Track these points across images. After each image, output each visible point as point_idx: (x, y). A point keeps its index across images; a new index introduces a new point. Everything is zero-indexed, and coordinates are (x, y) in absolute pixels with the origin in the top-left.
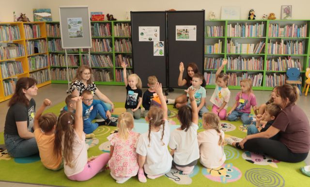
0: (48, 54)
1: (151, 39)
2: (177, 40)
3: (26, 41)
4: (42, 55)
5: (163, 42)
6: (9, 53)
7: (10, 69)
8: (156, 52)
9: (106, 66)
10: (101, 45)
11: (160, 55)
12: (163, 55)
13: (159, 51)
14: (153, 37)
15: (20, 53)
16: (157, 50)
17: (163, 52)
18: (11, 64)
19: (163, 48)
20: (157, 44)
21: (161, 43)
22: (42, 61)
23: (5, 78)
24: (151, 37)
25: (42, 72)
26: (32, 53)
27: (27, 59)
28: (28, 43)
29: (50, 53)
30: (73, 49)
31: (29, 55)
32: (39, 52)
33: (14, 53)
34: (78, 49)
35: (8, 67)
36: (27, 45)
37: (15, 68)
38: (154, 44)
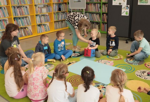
0: (67, 12)
1: (121, 4)
2: (139, 4)
3: (53, 4)
4: (64, 12)
5: (129, 6)
6: (41, 10)
7: (42, 19)
8: (123, 13)
9: (97, 21)
10: (95, 7)
11: (126, 15)
12: (128, 15)
13: (125, 12)
14: (122, 2)
15: (49, 10)
16: (124, 11)
17: (128, 13)
18: (43, 17)
19: (128, 10)
20: (124, 7)
21: (127, 6)
22: (63, 15)
23: (38, 23)
24: (121, 2)
25: (62, 22)
26: (57, 11)
27: (53, 14)
28: (55, 5)
29: (69, 11)
30: (80, 9)
31: (55, 12)
32: (61, 10)
33: (44, 11)
34: (82, 9)
35: (40, 18)
36: (54, 6)
37: (45, 19)
38: (123, 7)
